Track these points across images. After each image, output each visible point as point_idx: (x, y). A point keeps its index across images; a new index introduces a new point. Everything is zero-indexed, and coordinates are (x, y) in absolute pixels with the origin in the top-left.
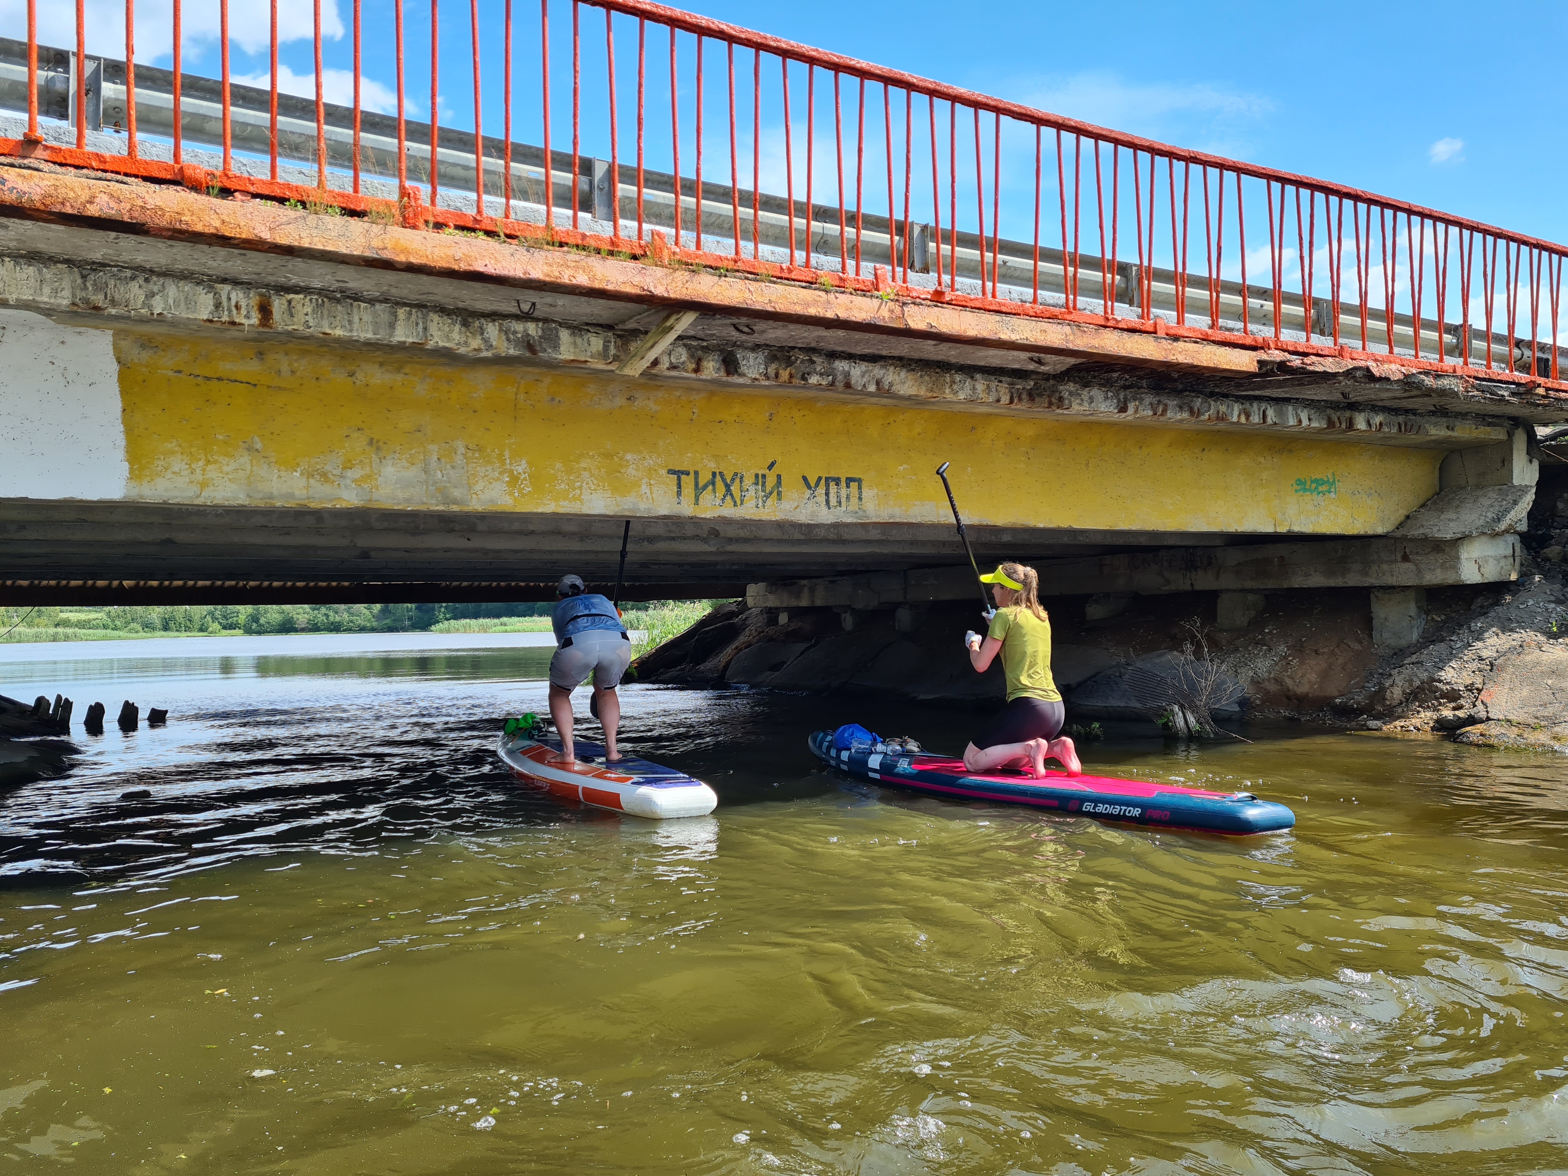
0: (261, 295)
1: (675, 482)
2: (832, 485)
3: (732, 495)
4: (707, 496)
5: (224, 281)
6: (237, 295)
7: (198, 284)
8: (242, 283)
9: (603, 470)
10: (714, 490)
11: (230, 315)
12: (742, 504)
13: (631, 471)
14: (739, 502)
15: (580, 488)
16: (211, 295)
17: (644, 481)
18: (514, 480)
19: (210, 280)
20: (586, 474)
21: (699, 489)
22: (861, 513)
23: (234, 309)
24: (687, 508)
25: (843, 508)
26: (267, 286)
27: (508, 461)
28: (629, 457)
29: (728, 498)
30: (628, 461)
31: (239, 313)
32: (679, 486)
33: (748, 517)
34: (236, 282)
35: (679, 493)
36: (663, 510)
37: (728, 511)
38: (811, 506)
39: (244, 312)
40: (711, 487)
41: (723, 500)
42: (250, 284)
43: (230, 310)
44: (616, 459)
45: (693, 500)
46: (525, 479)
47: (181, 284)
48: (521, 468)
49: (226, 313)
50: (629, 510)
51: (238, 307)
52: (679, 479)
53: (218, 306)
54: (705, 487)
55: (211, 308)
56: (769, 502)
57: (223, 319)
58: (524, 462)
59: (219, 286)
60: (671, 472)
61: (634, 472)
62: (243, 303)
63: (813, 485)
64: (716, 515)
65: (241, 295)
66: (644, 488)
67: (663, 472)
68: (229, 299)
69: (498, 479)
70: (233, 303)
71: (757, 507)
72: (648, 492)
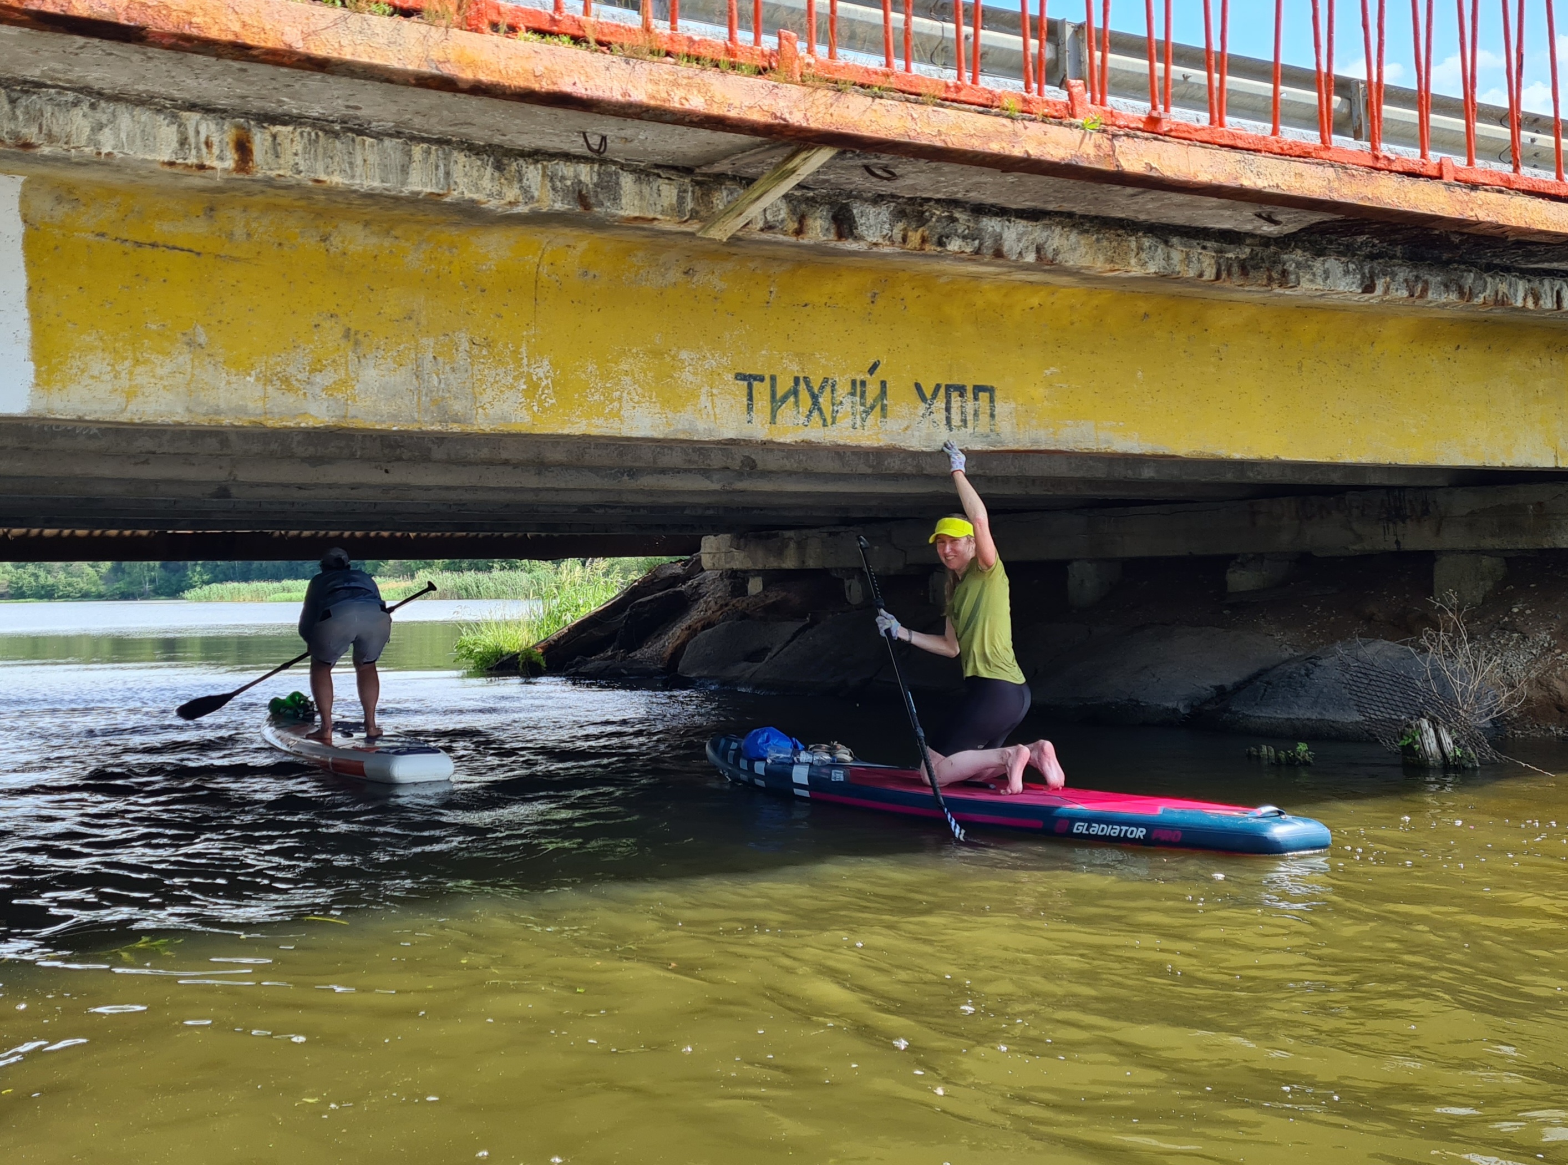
0: (238, 127)
1: (745, 392)
2: (955, 396)
3: (820, 410)
4: (787, 411)
5: (192, 107)
6: (207, 127)
7: (159, 111)
8: (214, 111)
9: (650, 374)
10: (797, 403)
11: (199, 156)
12: (833, 423)
13: (687, 375)
14: (829, 421)
15: (620, 398)
16: (175, 127)
17: (704, 390)
18: (533, 387)
19: (175, 107)
20: (627, 380)
21: (776, 402)
22: (993, 436)
23: (203, 147)
24: (760, 430)
25: (970, 430)
26: (246, 114)
27: (525, 361)
28: (684, 355)
29: (816, 413)
30: (682, 361)
31: (210, 152)
32: (750, 397)
33: (841, 442)
34: (208, 109)
35: (750, 408)
36: (729, 433)
37: (816, 433)
38: (925, 425)
39: (216, 151)
40: (792, 399)
41: (809, 416)
42: (225, 111)
43: (198, 149)
44: (668, 359)
45: (768, 418)
46: (547, 386)
47: (137, 111)
48: (542, 370)
49: (194, 152)
50: (684, 431)
51: (208, 144)
52: (750, 387)
53: (183, 142)
54: (785, 398)
55: (175, 145)
56: (871, 419)
57: (189, 162)
58: (546, 362)
59: (185, 114)
60: (740, 377)
61: (691, 378)
62: (215, 139)
63: (928, 396)
64: (799, 439)
65: (213, 126)
66: (704, 400)
67: (730, 377)
68: (198, 133)
69: (512, 387)
70: (202, 138)
71: (854, 427)
72: (709, 405)
